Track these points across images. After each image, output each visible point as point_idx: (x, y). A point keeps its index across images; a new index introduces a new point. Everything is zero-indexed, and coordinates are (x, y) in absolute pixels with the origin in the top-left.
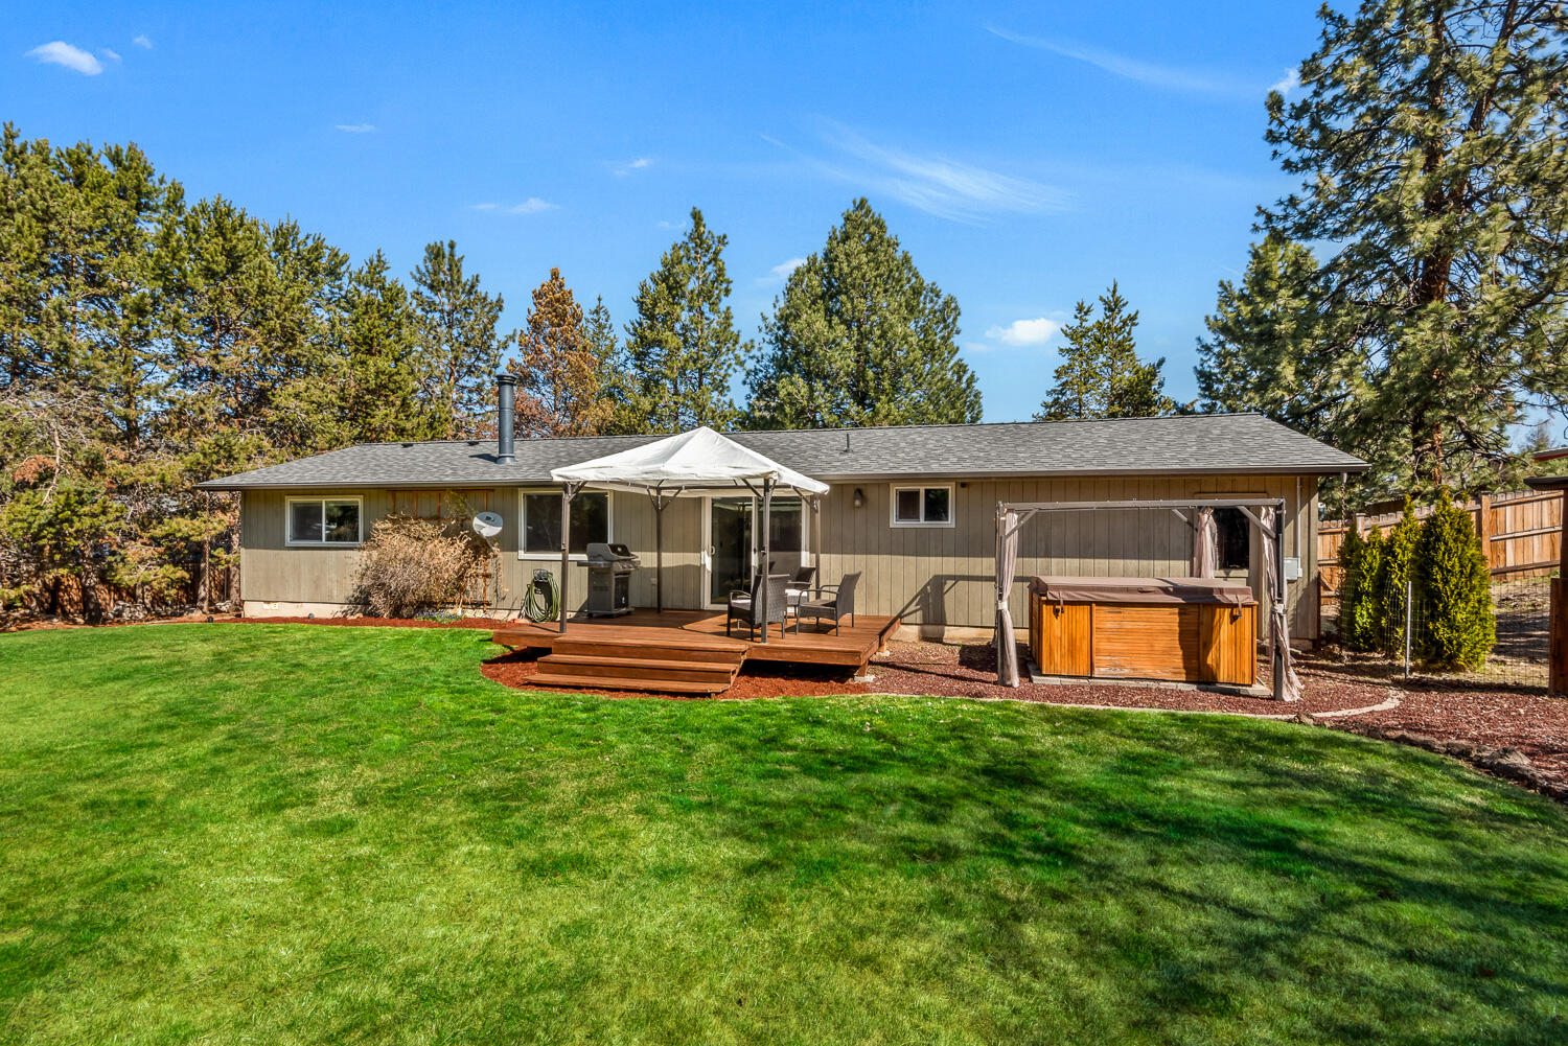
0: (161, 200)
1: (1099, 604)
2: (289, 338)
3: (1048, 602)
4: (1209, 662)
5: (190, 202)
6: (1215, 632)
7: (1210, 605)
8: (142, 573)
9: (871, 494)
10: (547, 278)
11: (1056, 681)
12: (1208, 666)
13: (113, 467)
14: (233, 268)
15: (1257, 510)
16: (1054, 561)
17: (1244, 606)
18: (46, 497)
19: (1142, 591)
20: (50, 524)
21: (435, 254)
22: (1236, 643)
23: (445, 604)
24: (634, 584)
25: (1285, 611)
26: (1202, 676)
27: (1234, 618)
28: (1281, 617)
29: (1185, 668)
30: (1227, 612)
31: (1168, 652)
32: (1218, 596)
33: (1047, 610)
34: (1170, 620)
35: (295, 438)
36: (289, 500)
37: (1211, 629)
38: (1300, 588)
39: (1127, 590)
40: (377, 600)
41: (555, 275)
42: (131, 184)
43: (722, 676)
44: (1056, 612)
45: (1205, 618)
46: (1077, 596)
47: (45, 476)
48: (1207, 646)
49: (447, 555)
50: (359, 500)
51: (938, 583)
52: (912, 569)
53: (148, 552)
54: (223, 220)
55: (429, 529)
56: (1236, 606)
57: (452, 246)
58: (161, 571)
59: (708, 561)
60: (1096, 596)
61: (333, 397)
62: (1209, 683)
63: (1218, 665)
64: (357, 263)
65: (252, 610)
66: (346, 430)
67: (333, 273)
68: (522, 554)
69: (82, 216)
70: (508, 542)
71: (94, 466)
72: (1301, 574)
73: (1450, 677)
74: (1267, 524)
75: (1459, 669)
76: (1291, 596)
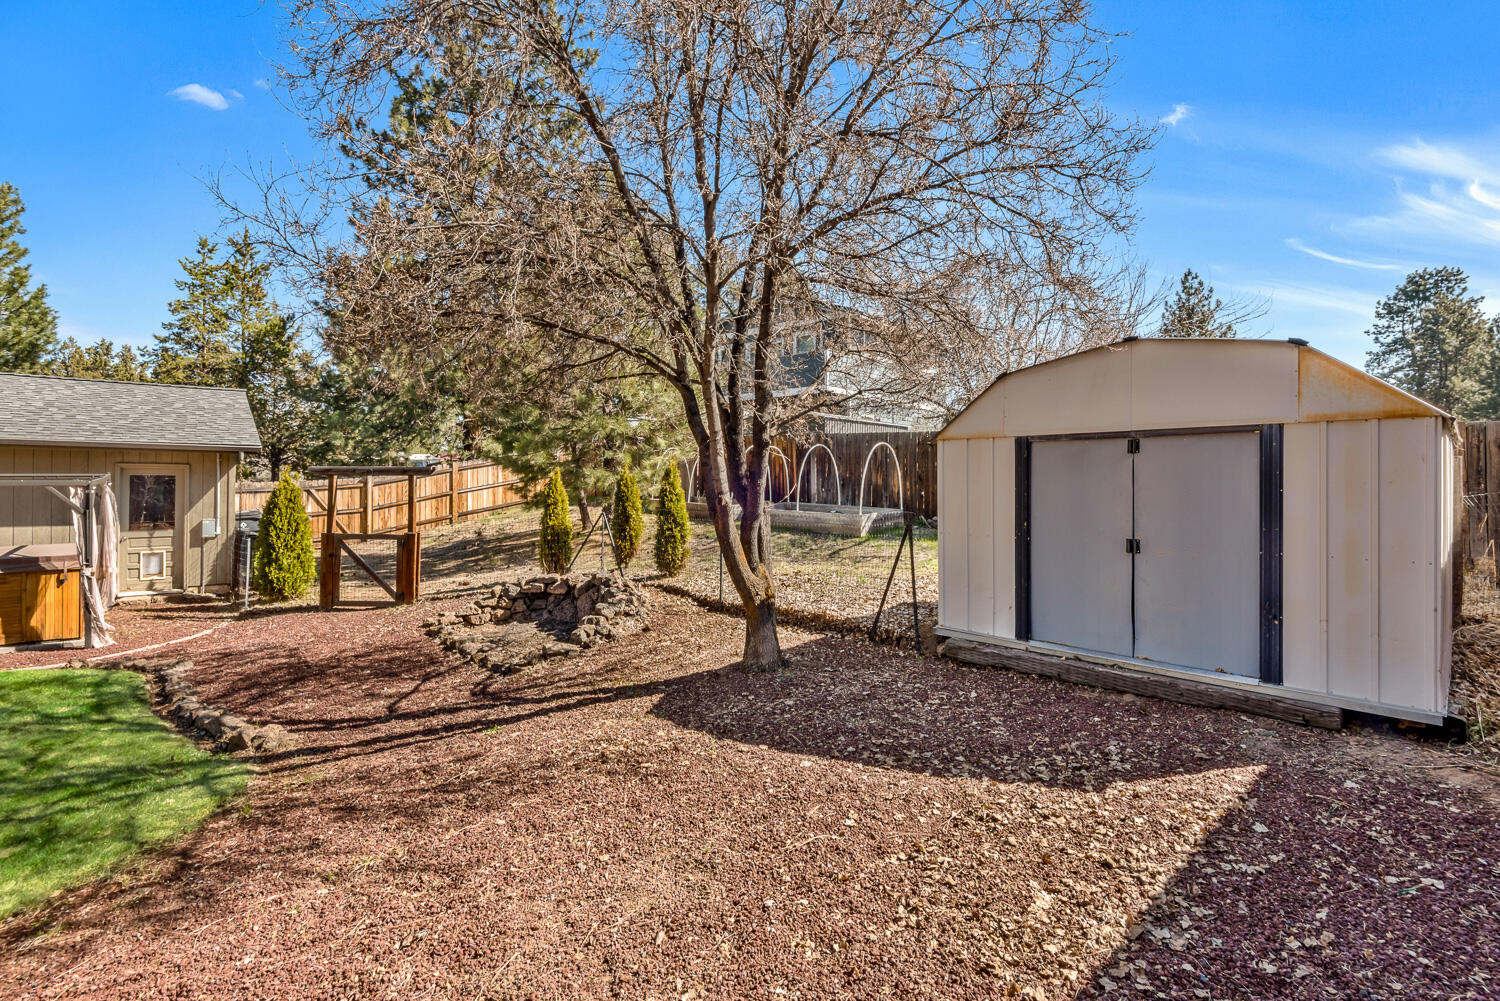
4: (32, 624)
6: (39, 599)
7: (35, 572)
12: (32, 628)
15: (65, 490)
17: (69, 571)
22: (63, 604)
25: (92, 574)
26: (24, 638)
27: (60, 583)
28: (89, 579)
29: (4, 633)
30: (54, 577)
32: (42, 564)
37: (35, 595)
38: (220, 543)
45: (29, 585)
48: (30, 610)
56: (62, 571)
62: (34, 643)
63: (43, 626)
72: (219, 532)
73: (276, 605)
74: (76, 502)
75: (285, 599)
76: (212, 551)
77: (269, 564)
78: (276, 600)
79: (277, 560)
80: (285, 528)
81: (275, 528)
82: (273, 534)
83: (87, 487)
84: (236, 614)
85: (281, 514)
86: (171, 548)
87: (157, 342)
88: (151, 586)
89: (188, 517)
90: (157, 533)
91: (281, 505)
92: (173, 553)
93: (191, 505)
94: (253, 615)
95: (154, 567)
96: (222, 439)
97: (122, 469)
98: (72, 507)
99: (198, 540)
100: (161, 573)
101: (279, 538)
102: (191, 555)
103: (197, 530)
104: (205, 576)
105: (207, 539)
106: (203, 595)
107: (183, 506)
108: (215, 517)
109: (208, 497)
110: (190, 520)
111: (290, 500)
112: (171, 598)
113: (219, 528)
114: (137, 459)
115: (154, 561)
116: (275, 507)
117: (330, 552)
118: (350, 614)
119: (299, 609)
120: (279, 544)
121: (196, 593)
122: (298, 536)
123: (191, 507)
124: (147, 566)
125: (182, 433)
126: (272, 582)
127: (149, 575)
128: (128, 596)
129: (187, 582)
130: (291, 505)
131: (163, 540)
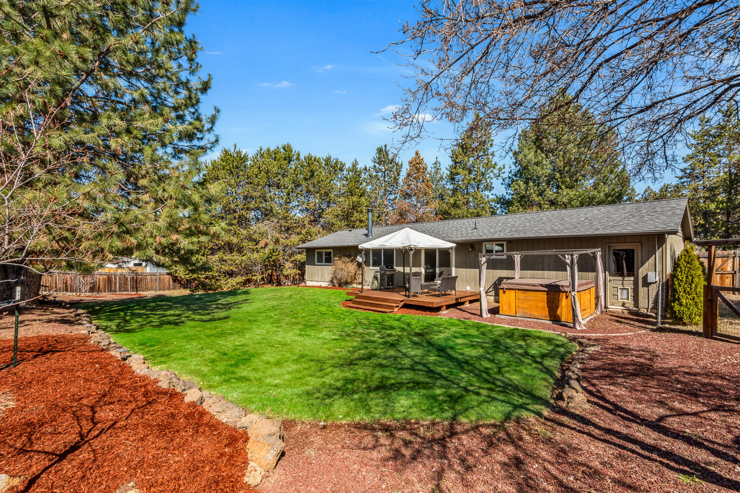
0: (295, 158)
1: (518, 290)
2: (327, 194)
3: (501, 289)
4: (558, 313)
5: (302, 157)
7: (558, 291)
8: (289, 272)
9: (476, 246)
10: (414, 155)
11: (504, 317)
12: (558, 315)
13: (282, 241)
14: (312, 176)
16: (546, 272)
18: (267, 251)
19: (534, 286)
20: (268, 258)
21: (380, 151)
22: (568, 306)
23: (351, 283)
24: (395, 277)
25: (575, 295)
26: (555, 319)
27: (567, 297)
28: (574, 297)
29: (549, 315)
30: (564, 294)
31: (543, 308)
32: (561, 288)
33: (501, 292)
34: (544, 296)
35: (329, 228)
36: (316, 251)
37: (559, 301)
38: (658, 286)
39: (529, 285)
40: (335, 281)
41: (417, 154)
42: (287, 156)
43: (392, 307)
44: (504, 292)
45: (556, 296)
46: (511, 287)
47: (266, 245)
48: (557, 307)
49: (352, 267)
50: (332, 250)
51: (500, 280)
52: (491, 275)
53: (291, 265)
54: (310, 160)
55: (347, 259)
56: (566, 292)
57: (385, 146)
58: (293, 271)
59: (423, 271)
60: (517, 287)
61: (340, 212)
62: (558, 321)
63: (561, 315)
64: (348, 165)
65: (309, 283)
66: (344, 223)
67: (341, 170)
68: (371, 268)
69: (275, 170)
70: (367, 263)
71: (277, 241)
72: (657, 279)
73: (677, 327)
74: (568, 261)
75: (684, 324)
76: (653, 290)
77: (674, 301)
78: (679, 324)
79: (679, 299)
80: (684, 280)
81: (678, 280)
82: (676, 283)
83: (572, 255)
84: (655, 327)
85: (681, 271)
86: (633, 287)
87: (677, 179)
88: (623, 305)
89: (640, 270)
90: (626, 278)
91: (682, 266)
92: (634, 289)
93: (642, 264)
94: (661, 330)
95: (625, 296)
96: (657, 227)
97: (609, 247)
98: (566, 264)
99: (646, 284)
100: (628, 299)
101: (680, 286)
102: (642, 291)
103: (645, 278)
104: (650, 304)
105: (651, 283)
106: (649, 313)
107: (638, 264)
108: (655, 271)
109: (651, 260)
110: (642, 272)
111: (688, 263)
112: (631, 312)
113: (657, 277)
114: (615, 241)
115: (625, 291)
116: (678, 267)
117: (710, 298)
118: (721, 343)
119: (690, 333)
120: (680, 289)
121: (645, 312)
122: (693, 285)
123: (642, 266)
124: (622, 295)
125: (636, 226)
126: (675, 312)
127: (623, 299)
128: (611, 308)
129: (641, 305)
130: (688, 265)
131: (629, 281)
